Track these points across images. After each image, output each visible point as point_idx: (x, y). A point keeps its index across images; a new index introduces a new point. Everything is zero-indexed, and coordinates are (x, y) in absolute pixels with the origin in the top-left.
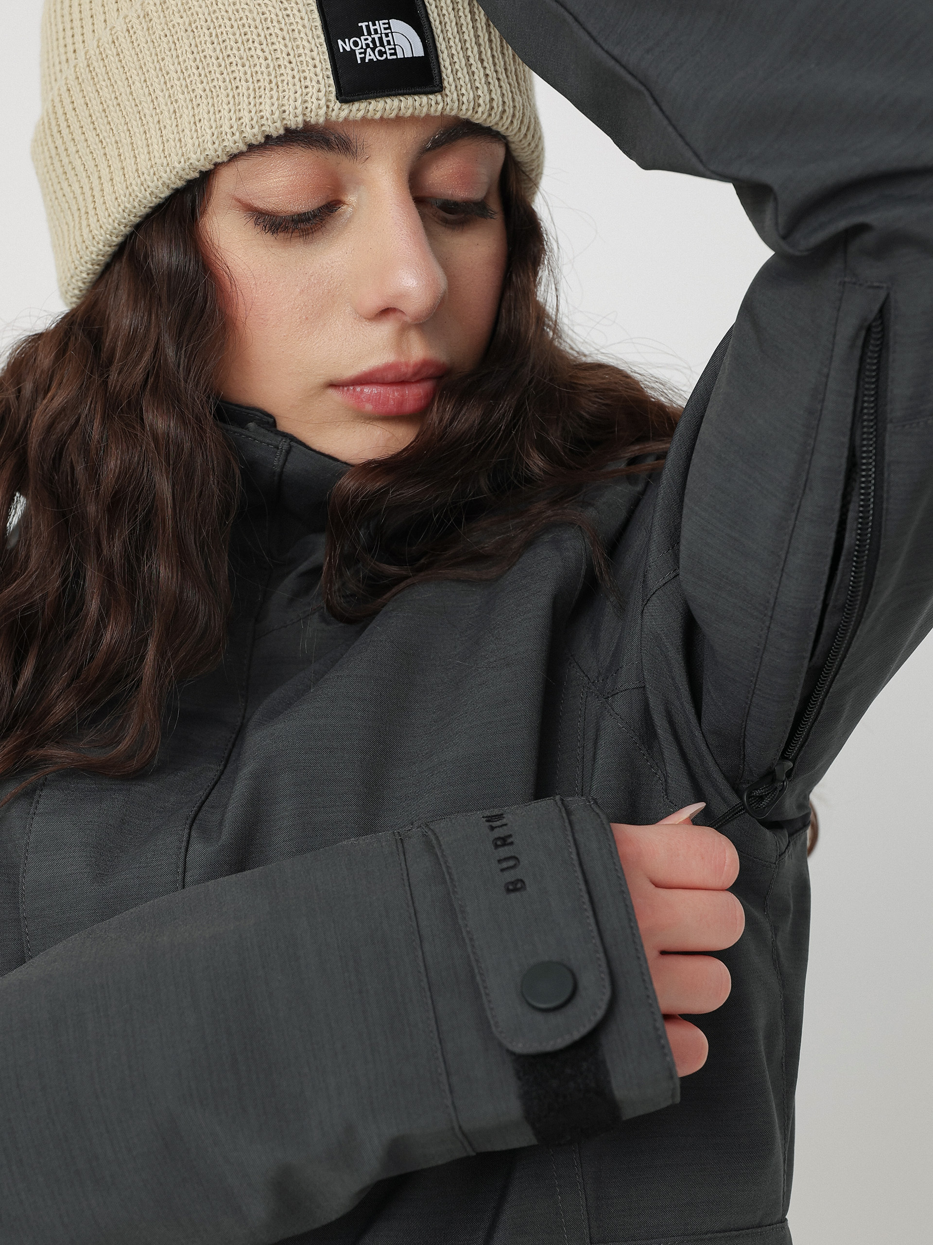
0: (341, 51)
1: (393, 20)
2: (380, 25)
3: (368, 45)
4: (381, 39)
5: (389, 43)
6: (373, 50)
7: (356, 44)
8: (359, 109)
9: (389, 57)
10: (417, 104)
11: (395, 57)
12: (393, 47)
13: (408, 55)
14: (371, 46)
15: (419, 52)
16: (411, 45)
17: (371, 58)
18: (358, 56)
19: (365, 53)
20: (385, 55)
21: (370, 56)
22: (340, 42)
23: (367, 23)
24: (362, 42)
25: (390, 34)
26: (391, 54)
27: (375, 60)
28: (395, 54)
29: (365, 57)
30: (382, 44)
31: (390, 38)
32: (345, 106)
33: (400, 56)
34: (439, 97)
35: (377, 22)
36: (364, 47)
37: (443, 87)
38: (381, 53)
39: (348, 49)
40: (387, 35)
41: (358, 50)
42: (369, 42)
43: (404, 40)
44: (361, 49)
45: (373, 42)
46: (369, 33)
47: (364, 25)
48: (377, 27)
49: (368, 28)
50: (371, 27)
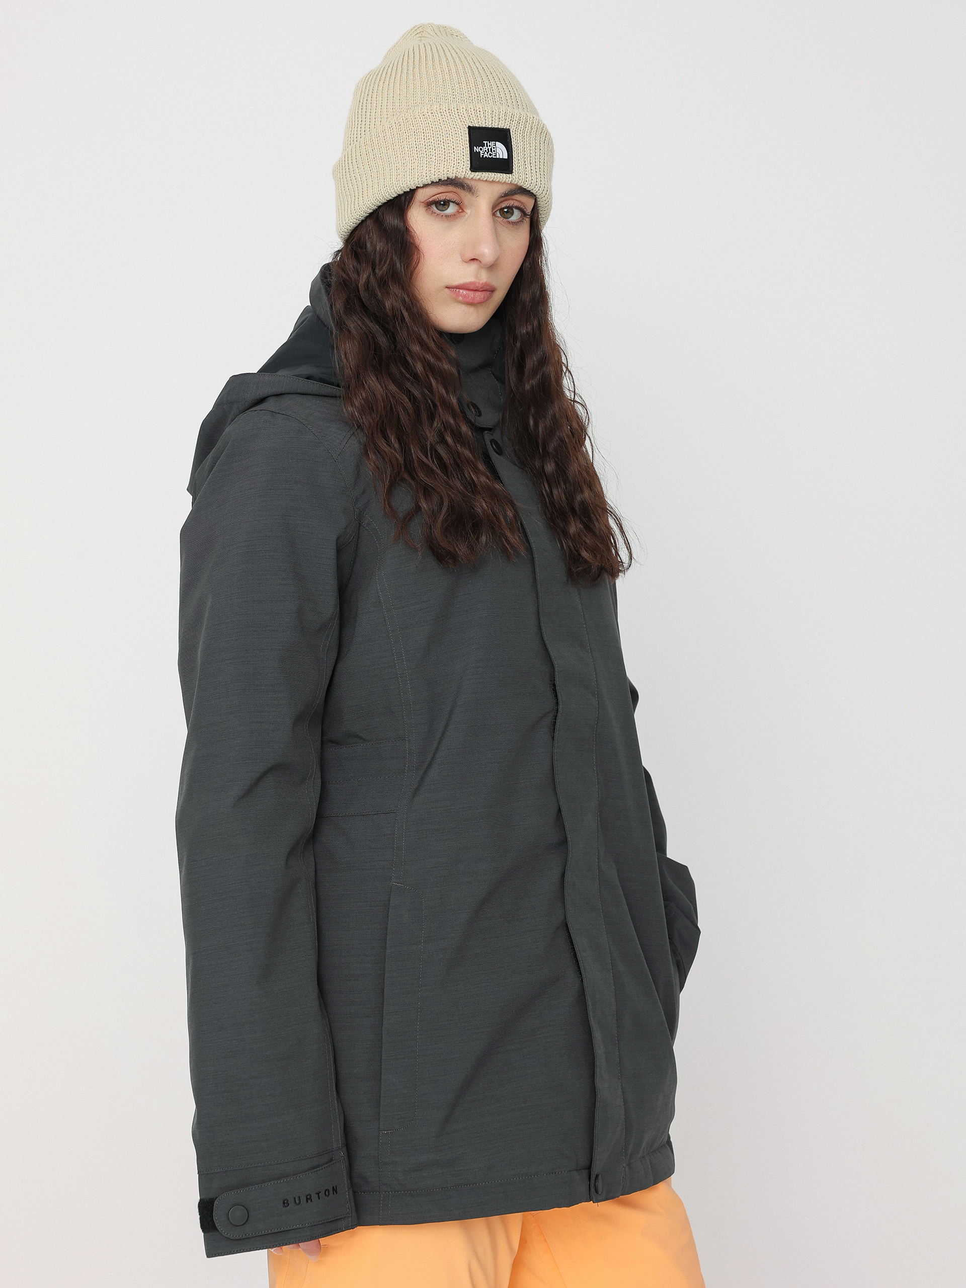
0: (475, 151)
1: (497, 142)
2: (492, 143)
3: (486, 151)
4: (491, 149)
5: (494, 151)
6: (487, 153)
7: (481, 149)
8: (477, 175)
9: (493, 157)
12: (496, 153)
13: (501, 157)
15: (506, 157)
16: (503, 153)
18: (481, 155)
19: (484, 154)
21: (486, 155)
22: (475, 148)
23: (487, 142)
24: (484, 149)
27: (487, 157)
28: (496, 156)
29: (484, 156)
30: (491, 151)
32: (473, 173)
33: (498, 157)
34: (510, 175)
37: (513, 172)
38: (490, 155)
39: (478, 151)
40: (494, 148)
41: (481, 152)
42: (486, 149)
43: (500, 151)
44: (483, 151)
45: (488, 150)
46: (487, 146)
47: (485, 142)
48: (490, 144)
50: (488, 144)
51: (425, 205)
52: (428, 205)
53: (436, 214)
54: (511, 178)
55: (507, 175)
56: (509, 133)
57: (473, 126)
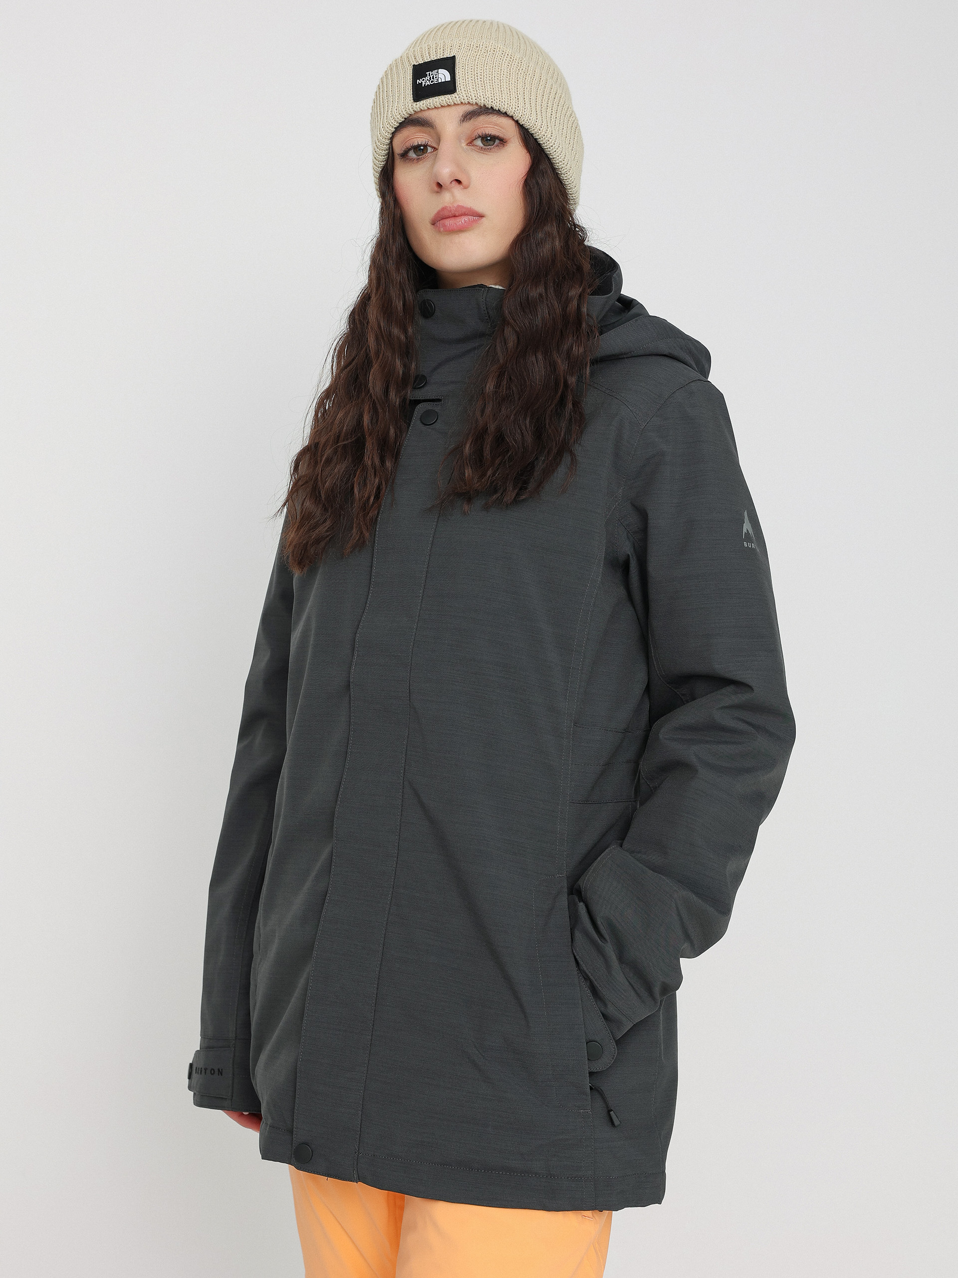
0: (418, 83)
1: (440, 69)
3: (428, 80)
4: (433, 77)
5: (436, 77)
6: (429, 81)
7: (423, 80)
9: (435, 83)
10: (447, 99)
12: (438, 79)
13: (443, 80)
15: (448, 78)
16: (445, 76)
18: (423, 84)
21: (428, 83)
22: (418, 80)
24: (426, 78)
26: (436, 81)
28: (438, 81)
29: (425, 84)
30: (433, 78)
31: (437, 76)
33: (440, 81)
34: (455, 94)
35: (433, 71)
36: (426, 80)
37: (457, 91)
38: (432, 82)
39: (420, 82)
40: (436, 75)
41: (423, 82)
42: (428, 78)
43: (443, 75)
44: (425, 82)
45: (430, 78)
46: (429, 75)
47: (428, 73)
48: (433, 73)
49: (429, 74)
50: (431, 73)
51: (402, 156)
52: (404, 155)
53: (412, 160)
54: (457, 97)
55: (453, 95)
56: (453, 58)
57: (416, 64)
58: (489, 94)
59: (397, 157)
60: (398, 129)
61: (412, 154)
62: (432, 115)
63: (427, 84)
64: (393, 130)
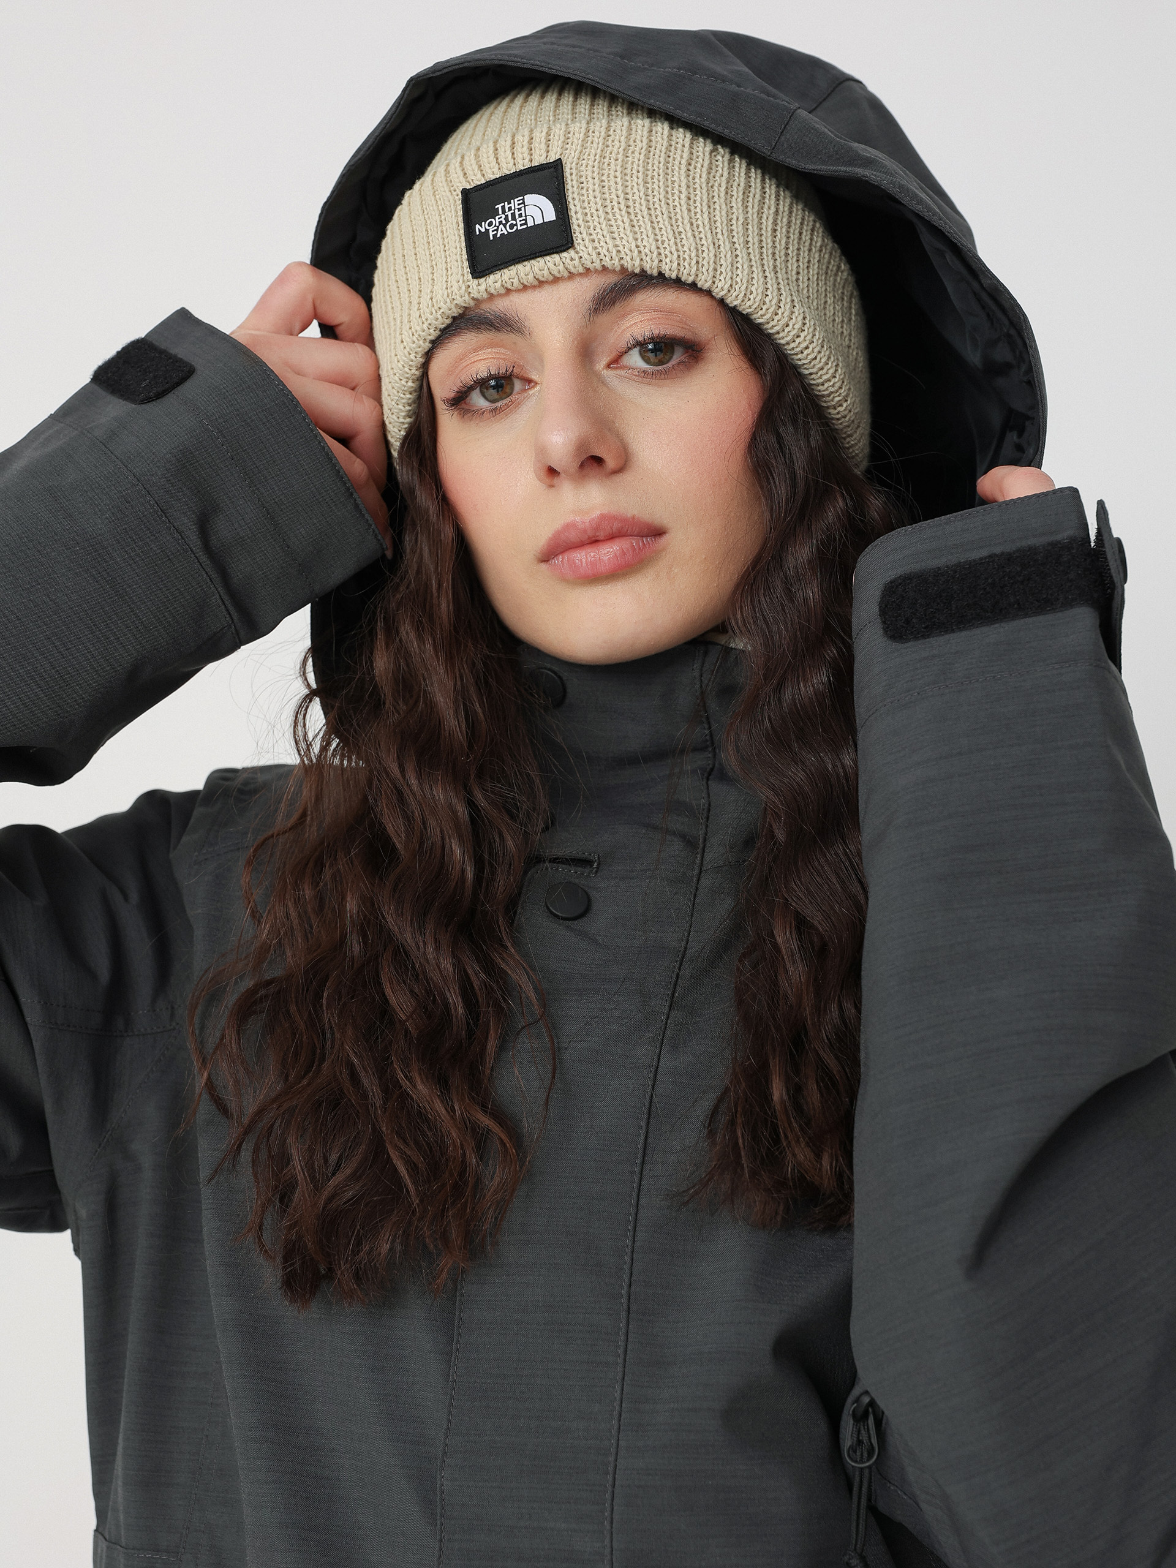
0: (478, 233)
1: (528, 195)
2: (515, 203)
3: (500, 223)
4: (513, 215)
5: (520, 216)
6: (505, 226)
7: (490, 224)
8: (495, 281)
9: (519, 228)
10: (551, 265)
11: (525, 226)
12: (525, 218)
13: (539, 221)
14: (504, 222)
15: (550, 215)
16: (541, 211)
17: (502, 232)
18: (491, 234)
19: (497, 230)
20: (515, 227)
21: (502, 230)
22: (477, 226)
23: (503, 204)
24: (496, 221)
25: (523, 209)
26: (521, 225)
27: (506, 233)
28: (526, 223)
29: (497, 234)
30: (514, 218)
31: (523, 211)
34: (572, 252)
35: (512, 201)
36: (497, 225)
37: (576, 242)
38: (512, 226)
39: (483, 230)
40: (520, 209)
41: (491, 229)
42: (502, 219)
43: (538, 209)
44: (494, 228)
45: (506, 218)
46: (504, 212)
47: (499, 206)
48: (512, 205)
49: (503, 207)
50: (507, 207)
51: (452, 405)
52: (459, 400)
53: (480, 413)
54: (576, 257)
55: (564, 254)
56: (558, 165)
57: (468, 187)
58: (649, 244)
59: (441, 407)
60: (436, 343)
61: (478, 400)
62: (518, 305)
63: (500, 233)
64: (428, 345)
